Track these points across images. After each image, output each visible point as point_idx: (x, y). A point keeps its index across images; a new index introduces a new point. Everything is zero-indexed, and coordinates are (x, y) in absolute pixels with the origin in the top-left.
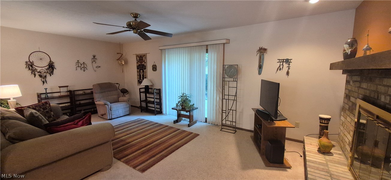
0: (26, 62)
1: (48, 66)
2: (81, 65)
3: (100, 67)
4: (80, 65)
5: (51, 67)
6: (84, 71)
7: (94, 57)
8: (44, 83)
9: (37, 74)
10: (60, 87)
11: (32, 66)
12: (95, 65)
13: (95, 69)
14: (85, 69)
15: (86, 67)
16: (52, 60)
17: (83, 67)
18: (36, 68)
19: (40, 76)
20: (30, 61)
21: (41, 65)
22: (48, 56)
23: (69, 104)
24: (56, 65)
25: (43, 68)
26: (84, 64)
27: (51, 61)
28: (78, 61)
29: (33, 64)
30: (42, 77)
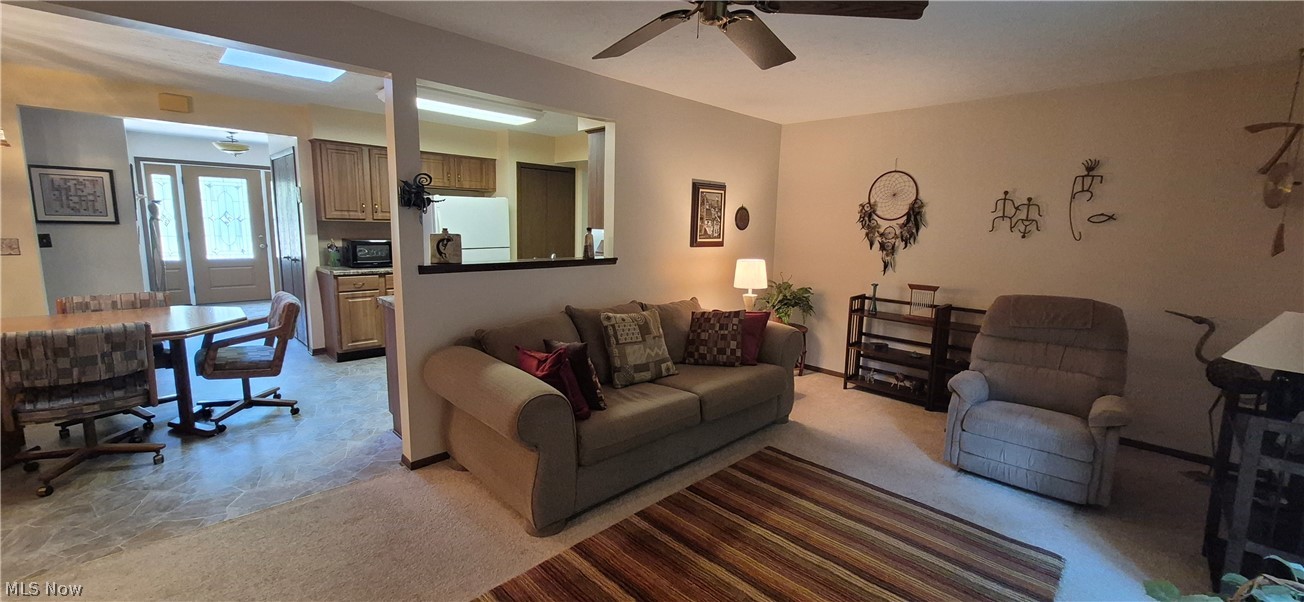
0: (863, 206)
1: (905, 218)
2: (1017, 208)
3: (1111, 218)
4: (1010, 211)
5: (914, 216)
6: (1023, 237)
7: (1090, 169)
8: (886, 267)
9: (878, 239)
10: (912, 287)
11: (870, 216)
12: (1085, 208)
13: (1081, 226)
14: (1033, 227)
15: (1037, 217)
16: (922, 196)
17: (1024, 218)
18: (880, 221)
19: (883, 247)
20: (869, 203)
21: (891, 213)
22: (912, 183)
23: (927, 352)
24: (929, 213)
25: (894, 223)
26: (1029, 205)
27: (917, 198)
28: (1006, 193)
29: (874, 212)
30: (885, 250)
